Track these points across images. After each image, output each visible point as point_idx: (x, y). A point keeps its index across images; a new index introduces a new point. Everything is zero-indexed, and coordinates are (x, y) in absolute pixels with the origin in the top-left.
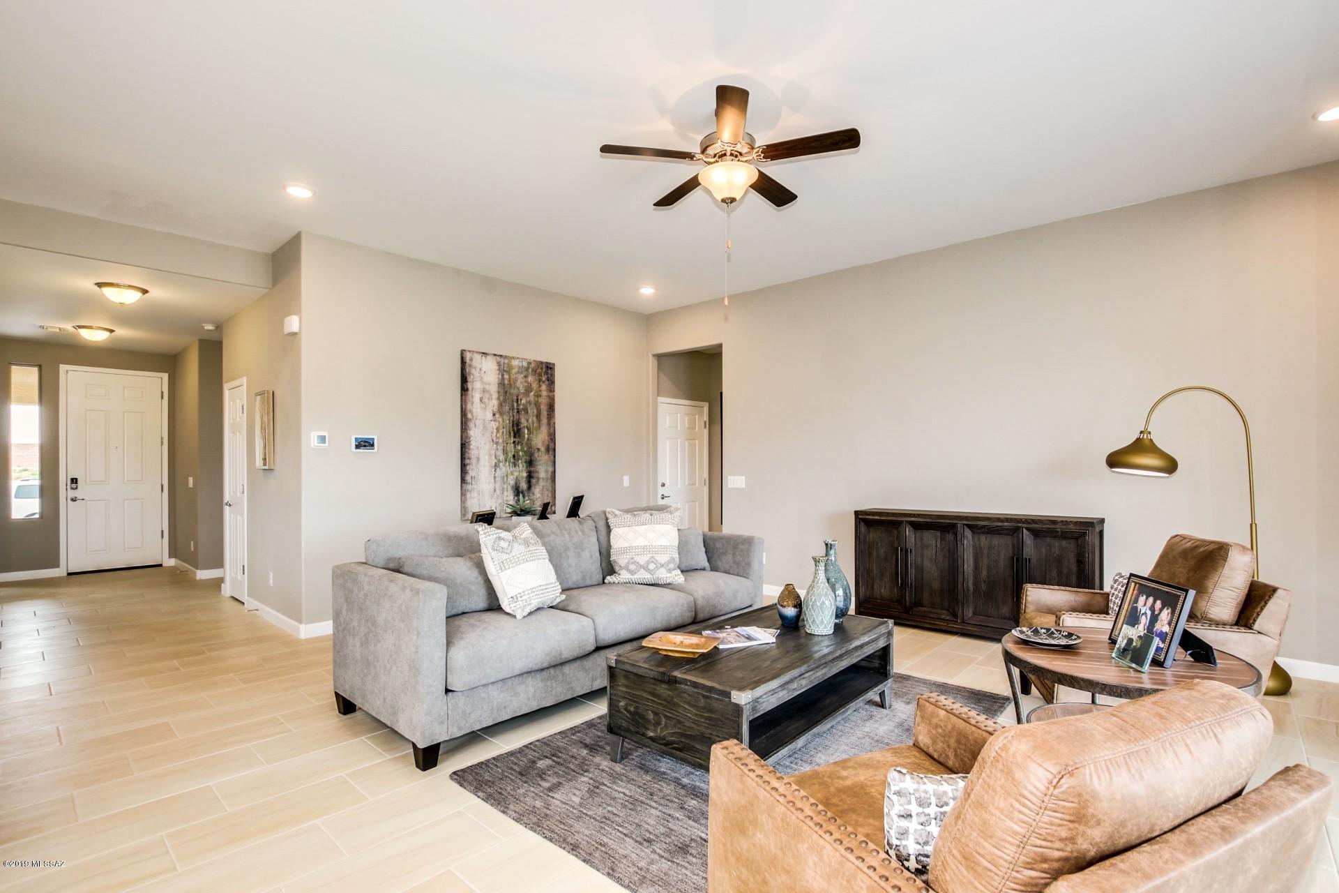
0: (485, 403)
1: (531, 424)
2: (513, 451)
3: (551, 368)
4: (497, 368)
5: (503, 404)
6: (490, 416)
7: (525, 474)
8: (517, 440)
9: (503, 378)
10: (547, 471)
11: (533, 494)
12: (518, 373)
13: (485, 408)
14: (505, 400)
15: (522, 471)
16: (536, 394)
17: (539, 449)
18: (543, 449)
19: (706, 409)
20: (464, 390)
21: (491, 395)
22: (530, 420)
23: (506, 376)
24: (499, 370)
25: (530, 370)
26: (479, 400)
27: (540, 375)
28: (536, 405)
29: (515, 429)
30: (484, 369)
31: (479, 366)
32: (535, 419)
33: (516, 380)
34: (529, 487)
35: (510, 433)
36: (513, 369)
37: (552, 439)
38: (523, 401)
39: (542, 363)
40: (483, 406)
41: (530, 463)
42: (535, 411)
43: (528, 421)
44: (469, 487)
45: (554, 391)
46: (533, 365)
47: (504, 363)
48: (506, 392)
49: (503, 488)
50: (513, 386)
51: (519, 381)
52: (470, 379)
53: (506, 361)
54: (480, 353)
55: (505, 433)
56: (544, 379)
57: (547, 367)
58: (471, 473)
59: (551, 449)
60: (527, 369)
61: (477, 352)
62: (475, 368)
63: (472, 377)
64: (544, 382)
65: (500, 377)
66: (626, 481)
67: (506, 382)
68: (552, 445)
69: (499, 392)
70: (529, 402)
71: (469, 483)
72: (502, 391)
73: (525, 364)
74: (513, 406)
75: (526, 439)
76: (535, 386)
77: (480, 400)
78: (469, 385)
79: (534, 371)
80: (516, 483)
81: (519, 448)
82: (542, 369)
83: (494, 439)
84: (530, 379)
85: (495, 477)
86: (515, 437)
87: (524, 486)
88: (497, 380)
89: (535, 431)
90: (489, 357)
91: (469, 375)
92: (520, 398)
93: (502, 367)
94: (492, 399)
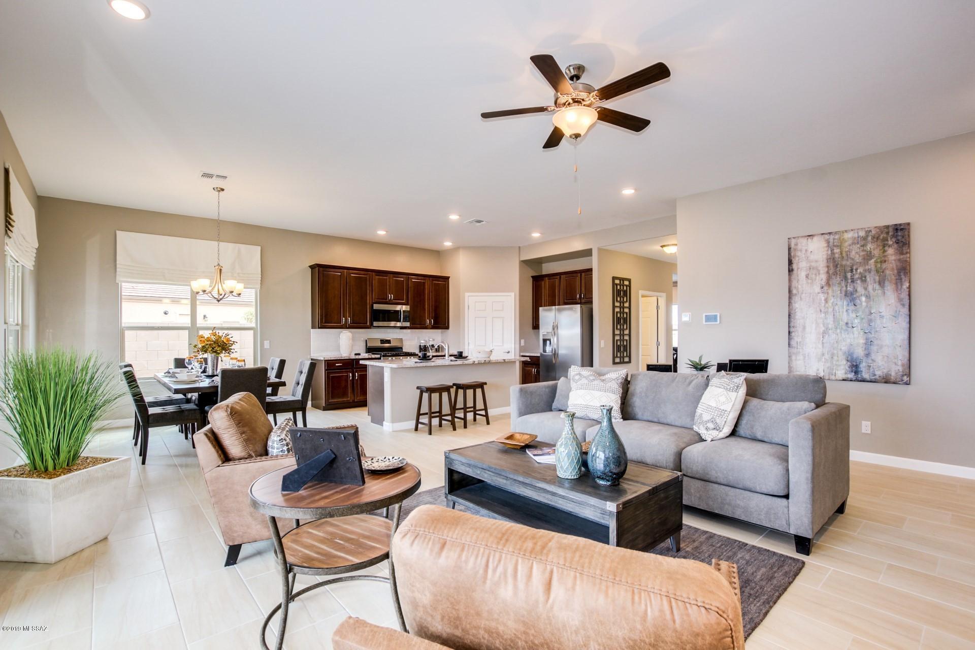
0: (812, 279)
2: (846, 319)
3: (903, 229)
4: (826, 245)
5: (834, 276)
6: (817, 289)
7: (862, 341)
9: (833, 253)
10: (894, 339)
11: (874, 361)
12: (853, 243)
13: (812, 283)
14: (835, 273)
15: (858, 338)
16: (879, 260)
17: (882, 316)
18: (889, 316)
20: (790, 271)
21: (819, 271)
22: (870, 288)
23: (837, 251)
24: (828, 246)
25: (870, 238)
26: (804, 277)
27: (885, 239)
28: (878, 272)
29: (849, 298)
30: (810, 250)
31: (804, 248)
32: (877, 286)
33: (849, 252)
34: (868, 354)
36: (846, 241)
38: (860, 270)
39: (887, 227)
40: (810, 281)
41: (870, 330)
42: (877, 278)
43: (866, 289)
44: (794, 350)
45: (908, 252)
46: (873, 232)
47: (834, 239)
48: (837, 265)
49: (833, 355)
50: (846, 258)
51: (853, 253)
52: (795, 261)
53: (837, 237)
54: (806, 236)
55: (836, 302)
56: (891, 243)
57: (897, 229)
58: (798, 339)
60: (865, 238)
61: (802, 237)
62: (801, 251)
63: (797, 259)
64: (889, 246)
65: (829, 252)
67: (837, 256)
68: (903, 310)
69: (828, 267)
70: (869, 271)
71: (795, 347)
72: (831, 265)
73: (862, 234)
74: (846, 277)
75: (864, 307)
76: (877, 253)
77: (807, 277)
78: (794, 266)
79: (876, 238)
80: (849, 350)
81: (854, 316)
82: (888, 233)
83: (823, 309)
84: (869, 247)
85: (823, 343)
86: (848, 305)
87: (860, 352)
88: (825, 257)
89: (876, 299)
90: (815, 239)
91: (794, 257)
92: (854, 268)
93: (831, 244)
94: (819, 274)
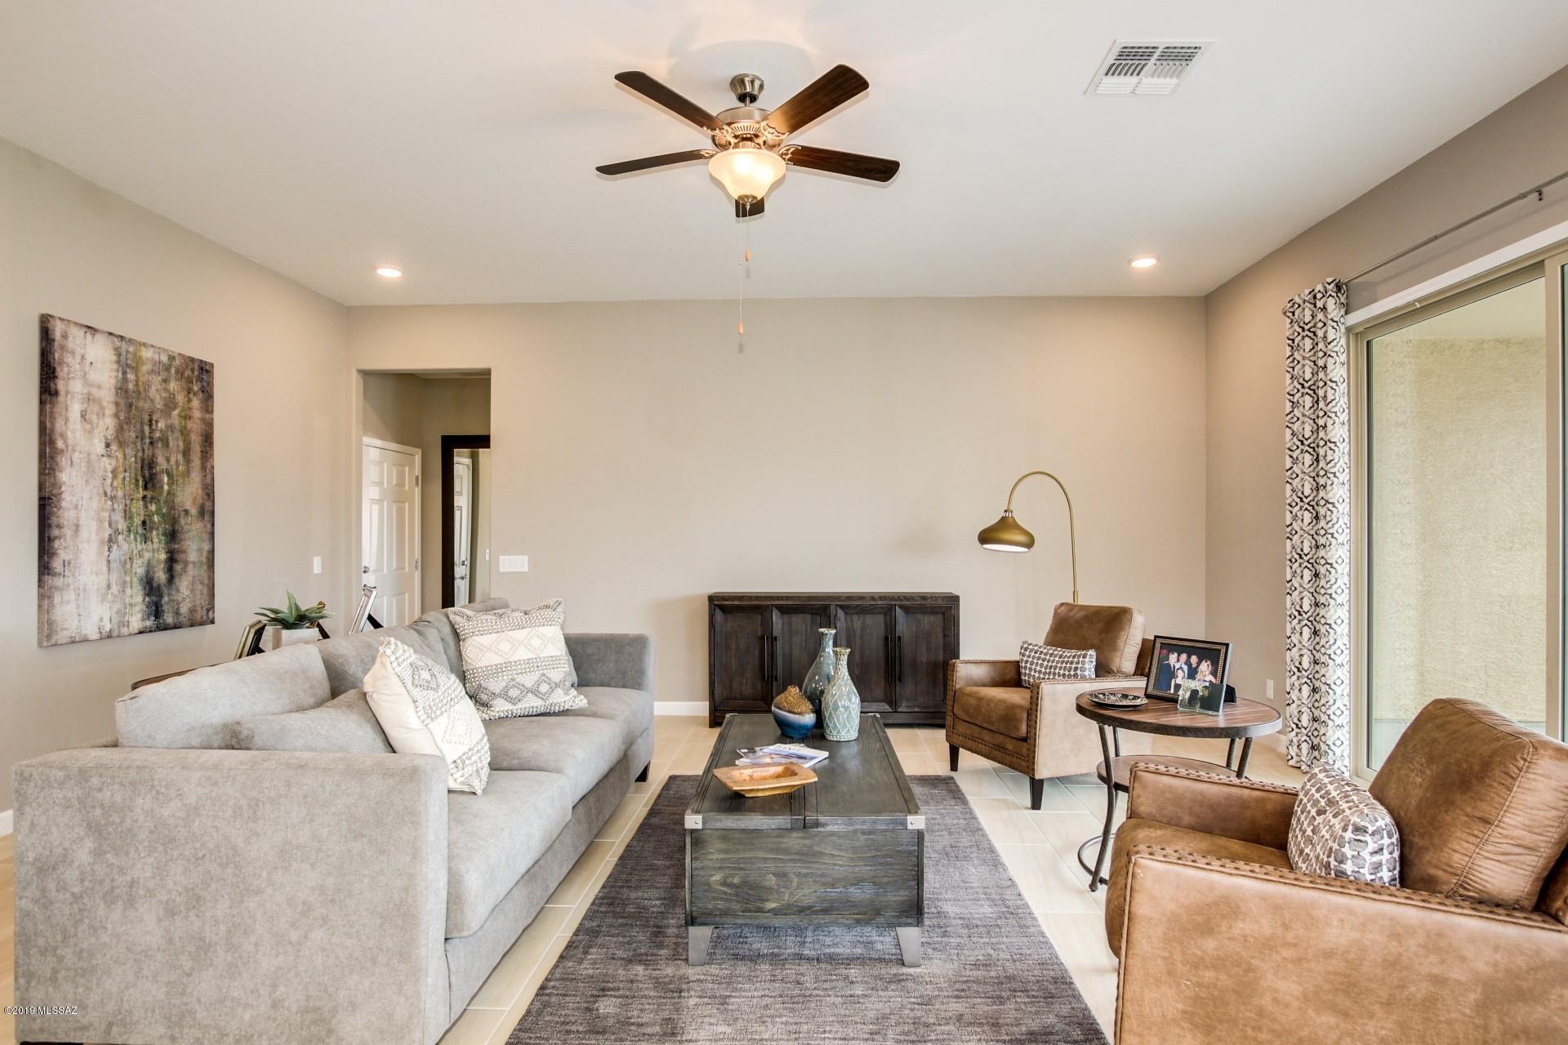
0: (91, 422)
1: (174, 467)
2: (142, 513)
3: (207, 371)
4: (114, 358)
5: (125, 427)
6: (100, 448)
7: (163, 556)
8: (149, 494)
9: (125, 379)
10: (200, 550)
11: (178, 591)
12: (152, 372)
13: (90, 432)
14: (128, 421)
15: (158, 550)
16: (183, 414)
17: (187, 512)
18: (194, 511)
19: (418, 458)
20: (48, 392)
21: (102, 408)
22: (173, 460)
23: (131, 376)
24: (118, 362)
25: (173, 370)
26: (79, 415)
27: (189, 380)
28: (182, 434)
29: (147, 475)
30: (89, 358)
31: (79, 351)
32: (180, 457)
33: (148, 385)
34: (171, 579)
35: (137, 481)
36: (143, 364)
37: (208, 495)
38: (161, 425)
39: (192, 360)
40: (88, 427)
41: (173, 536)
42: (181, 444)
43: (168, 460)
44: (58, 582)
45: (212, 411)
46: (177, 362)
47: (127, 351)
48: (130, 405)
49: (125, 582)
50: (143, 395)
51: (153, 388)
52: (62, 372)
53: (131, 349)
54: (82, 326)
55: (128, 479)
56: (196, 388)
57: (202, 369)
58: (63, 551)
59: (207, 512)
60: (168, 369)
61: (76, 324)
62: (71, 352)
63: (66, 369)
64: (195, 394)
65: (120, 376)
66: (317, 565)
67: (131, 386)
68: (208, 504)
69: (117, 404)
70: (171, 428)
71: (60, 574)
72: (122, 402)
73: (164, 358)
74: (143, 432)
75: (165, 493)
76: (180, 398)
77: (82, 416)
78: (61, 385)
79: (180, 373)
80: (148, 572)
81: (153, 508)
82: (193, 370)
83: (108, 490)
84: (173, 386)
85: (109, 562)
86: (145, 488)
87: (161, 576)
88: (113, 381)
89: (181, 481)
90: (98, 336)
91: (60, 364)
92: (154, 418)
93: (123, 358)
94: (104, 415)
